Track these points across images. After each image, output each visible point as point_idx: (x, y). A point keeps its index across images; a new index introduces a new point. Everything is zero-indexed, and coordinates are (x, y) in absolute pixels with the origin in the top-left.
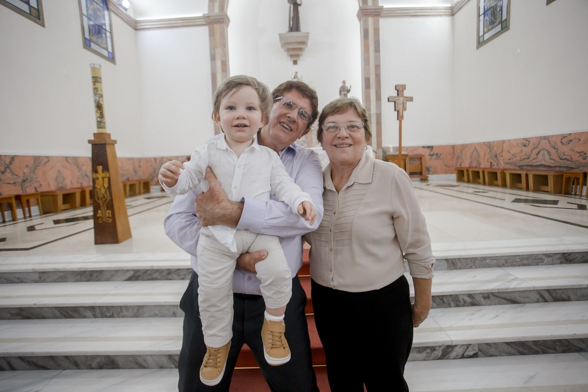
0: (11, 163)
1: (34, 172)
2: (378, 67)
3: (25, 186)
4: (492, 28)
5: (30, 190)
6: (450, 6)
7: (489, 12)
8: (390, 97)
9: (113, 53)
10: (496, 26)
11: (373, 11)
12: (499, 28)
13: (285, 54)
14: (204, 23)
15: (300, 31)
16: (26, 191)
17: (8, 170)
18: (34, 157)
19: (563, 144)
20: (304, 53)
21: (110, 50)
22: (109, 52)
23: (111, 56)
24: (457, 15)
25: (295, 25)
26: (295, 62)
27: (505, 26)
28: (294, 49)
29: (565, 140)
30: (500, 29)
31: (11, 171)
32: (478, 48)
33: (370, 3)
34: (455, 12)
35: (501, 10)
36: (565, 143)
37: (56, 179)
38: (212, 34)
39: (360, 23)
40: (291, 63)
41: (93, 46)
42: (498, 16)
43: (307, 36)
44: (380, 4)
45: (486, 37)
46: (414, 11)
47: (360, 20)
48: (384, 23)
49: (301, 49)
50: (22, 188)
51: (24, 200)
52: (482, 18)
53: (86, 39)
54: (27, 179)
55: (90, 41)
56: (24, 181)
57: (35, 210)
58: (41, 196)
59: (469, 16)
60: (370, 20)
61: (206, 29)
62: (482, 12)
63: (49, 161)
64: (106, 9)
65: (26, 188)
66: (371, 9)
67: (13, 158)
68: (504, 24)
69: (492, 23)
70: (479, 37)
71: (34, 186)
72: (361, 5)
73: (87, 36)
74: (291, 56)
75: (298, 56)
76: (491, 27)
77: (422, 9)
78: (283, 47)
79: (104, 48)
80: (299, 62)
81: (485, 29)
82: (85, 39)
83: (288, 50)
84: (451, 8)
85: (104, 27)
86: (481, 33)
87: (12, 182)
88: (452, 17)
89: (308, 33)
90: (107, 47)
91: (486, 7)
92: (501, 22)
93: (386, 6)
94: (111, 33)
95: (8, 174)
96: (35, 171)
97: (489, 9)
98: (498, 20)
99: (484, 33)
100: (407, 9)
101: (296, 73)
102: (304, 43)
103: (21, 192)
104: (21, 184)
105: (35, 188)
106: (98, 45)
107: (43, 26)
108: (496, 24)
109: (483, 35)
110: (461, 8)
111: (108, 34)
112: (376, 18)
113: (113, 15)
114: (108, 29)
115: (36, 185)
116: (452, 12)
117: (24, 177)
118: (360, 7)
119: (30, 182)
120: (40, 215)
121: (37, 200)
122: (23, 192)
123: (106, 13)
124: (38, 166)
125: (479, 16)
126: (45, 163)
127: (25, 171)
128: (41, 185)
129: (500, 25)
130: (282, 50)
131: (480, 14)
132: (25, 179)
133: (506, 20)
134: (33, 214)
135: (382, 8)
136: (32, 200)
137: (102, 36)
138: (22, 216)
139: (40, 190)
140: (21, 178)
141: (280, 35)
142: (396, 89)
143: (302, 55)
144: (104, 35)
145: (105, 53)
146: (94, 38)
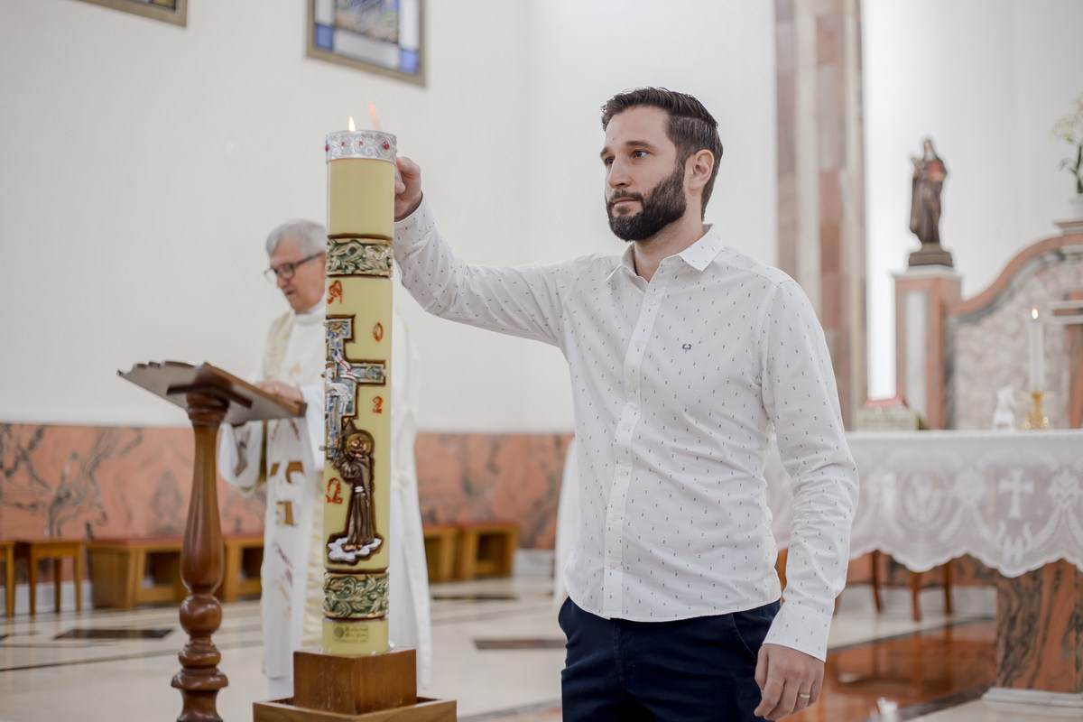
0: (32, 446)
1: (90, 475)
3: (59, 517)
5: (73, 531)
9: (420, 53)
16: (59, 532)
17: (23, 466)
18: (97, 429)
21: (409, 40)
22: (402, 49)
23: (410, 60)
31: (30, 468)
37: (155, 500)
41: (344, 42)
50: (51, 522)
53: (318, 25)
54: (68, 495)
55: (334, 28)
56: (59, 501)
63: (141, 441)
65: (62, 521)
67: (40, 431)
71: (83, 518)
73: (325, 14)
79: (384, 40)
82: (315, 26)
87: (26, 501)
90: (400, 32)
95: (21, 477)
96: (95, 473)
103: (44, 532)
104: (51, 512)
105: (88, 526)
106: (365, 34)
107: (183, 23)
115: (92, 515)
117: (61, 487)
119: (75, 505)
122: (50, 534)
124: (106, 456)
126: (128, 448)
127: (67, 470)
128: (105, 516)
132: (63, 495)
136: (69, 562)
139: (100, 532)
140: (53, 492)
145: (391, 57)
146: (350, 17)
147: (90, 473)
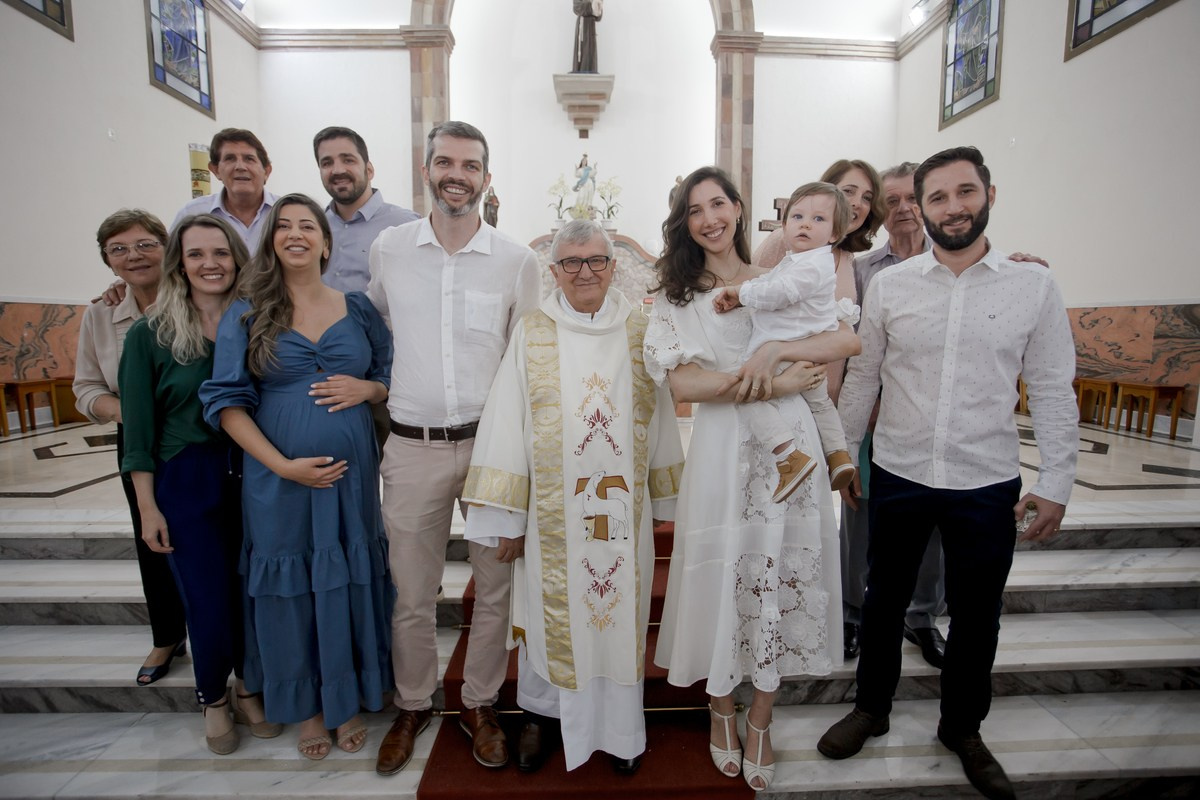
1: (42, 337)
2: (747, 153)
3: (24, 365)
4: (968, 94)
5: (34, 374)
6: (893, 40)
7: (965, 61)
8: (764, 221)
9: (210, 96)
10: (976, 90)
11: (742, 41)
12: (979, 95)
13: (565, 115)
14: (403, 44)
15: (596, 72)
16: (24, 375)
18: (44, 305)
19: (1083, 326)
20: (602, 115)
21: (204, 88)
22: (201, 93)
23: (205, 100)
24: (906, 60)
25: (586, 58)
26: (584, 134)
27: (991, 93)
28: (583, 107)
29: (1086, 320)
30: (982, 97)
32: (941, 128)
33: (738, 25)
34: (901, 53)
35: (986, 60)
36: (1086, 325)
38: (417, 66)
39: (717, 62)
40: (577, 133)
41: (171, 80)
42: (980, 69)
43: (609, 82)
44: (758, 29)
45: (958, 108)
46: (823, 46)
47: (716, 57)
48: (763, 65)
49: (596, 108)
50: (18, 370)
51: (22, 393)
52: (950, 70)
53: (156, 65)
54: (28, 351)
55: (165, 69)
56: (22, 355)
57: (43, 414)
58: (56, 386)
59: (928, 63)
60: (737, 58)
61: (404, 57)
62: (951, 59)
63: (74, 314)
64: (200, 4)
65: (25, 369)
66: (740, 37)
67: (3, 307)
68: (990, 86)
69: (969, 83)
70: (943, 107)
71: (40, 366)
72: (719, 29)
73: (159, 60)
74: (576, 121)
75: (590, 121)
76: (965, 90)
77: (838, 43)
78: (559, 101)
79: (192, 85)
80: (590, 133)
81: (956, 94)
82: (153, 66)
83: (571, 108)
84: (896, 46)
85: (194, 42)
86: (949, 101)
88: (897, 62)
89: (613, 77)
90: (199, 82)
91: (959, 51)
92: (985, 84)
93: (767, 33)
94: (207, 53)
96: (46, 336)
97: (964, 55)
98: (979, 81)
99: (954, 101)
100: (809, 41)
101: (585, 156)
102: (602, 96)
103: (15, 377)
104: (16, 362)
105: (45, 370)
106: (181, 78)
107: (70, 37)
108: (975, 86)
109: (952, 105)
110: (913, 47)
111: (202, 57)
112: (748, 55)
113: (212, 16)
114: (202, 45)
115: (47, 364)
116: (897, 53)
117: (22, 346)
118: (717, 32)
119: (33, 356)
120: (54, 425)
121: (49, 394)
122: (19, 378)
123: (199, 12)
124: (51, 325)
125: (945, 65)
126: (66, 320)
127: (25, 335)
128: (55, 363)
129: (983, 88)
130: (560, 107)
131: (949, 63)
132: (23, 350)
133: (993, 80)
134: (37, 424)
135: (760, 37)
136: (38, 396)
137: (190, 59)
138: (19, 427)
139: (53, 374)
140: (17, 349)
141: (555, 76)
142: (775, 208)
143: (598, 120)
144: (193, 59)
145: (195, 96)
146: (173, 65)
147: (41, 334)
